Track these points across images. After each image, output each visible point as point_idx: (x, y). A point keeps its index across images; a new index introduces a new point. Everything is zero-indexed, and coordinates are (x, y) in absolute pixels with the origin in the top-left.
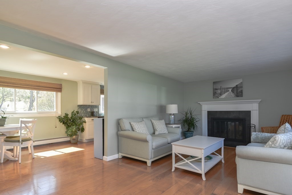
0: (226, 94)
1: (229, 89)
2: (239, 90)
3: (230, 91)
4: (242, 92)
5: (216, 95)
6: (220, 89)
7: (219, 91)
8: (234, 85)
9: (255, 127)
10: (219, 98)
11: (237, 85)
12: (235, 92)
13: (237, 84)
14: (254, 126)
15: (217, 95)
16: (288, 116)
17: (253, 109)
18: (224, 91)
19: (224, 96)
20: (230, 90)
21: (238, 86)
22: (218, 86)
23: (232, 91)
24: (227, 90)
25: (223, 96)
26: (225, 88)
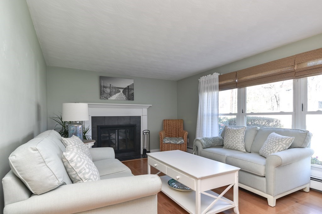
0: (117, 95)
1: (120, 90)
2: (131, 93)
3: (121, 92)
4: (133, 95)
5: (104, 94)
6: (110, 87)
7: (108, 90)
8: (125, 86)
10: (109, 99)
11: (128, 86)
12: (127, 93)
14: (149, 132)
15: (105, 95)
18: (114, 90)
19: (115, 98)
20: (121, 90)
21: (130, 88)
22: (108, 84)
23: (123, 92)
24: (117, 90)
25: (114, 97)
26: (115, 88)
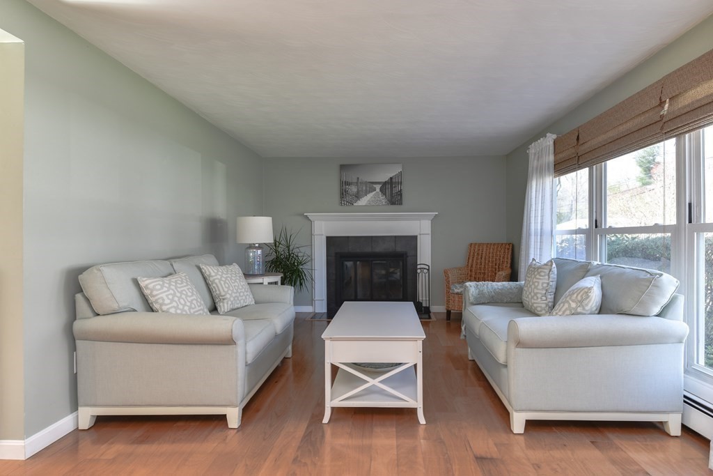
0: (370, 196)
1: (375, 186)
2: (395, 190)
3: (378, 190)
4: (401, 195)
5: (347, 196)
6: (357, 183)
7: (353, 189)
8: (384, 177)
9: (428, 270)
10: (355, 204)
11: (391, 178)
12: (388, 192)
13: (391, 175)
14: (427, 267)
15: (349, 198)
16: (480, 244)
17: (422, 233)
18: (364, 188)
19: (366, 202)
20: (378, 187)
21: (394, 180)
22: (351, 176)
23: (381, 190)
24: (370, 186)
25: (364, 201)
26: (366, 183)
